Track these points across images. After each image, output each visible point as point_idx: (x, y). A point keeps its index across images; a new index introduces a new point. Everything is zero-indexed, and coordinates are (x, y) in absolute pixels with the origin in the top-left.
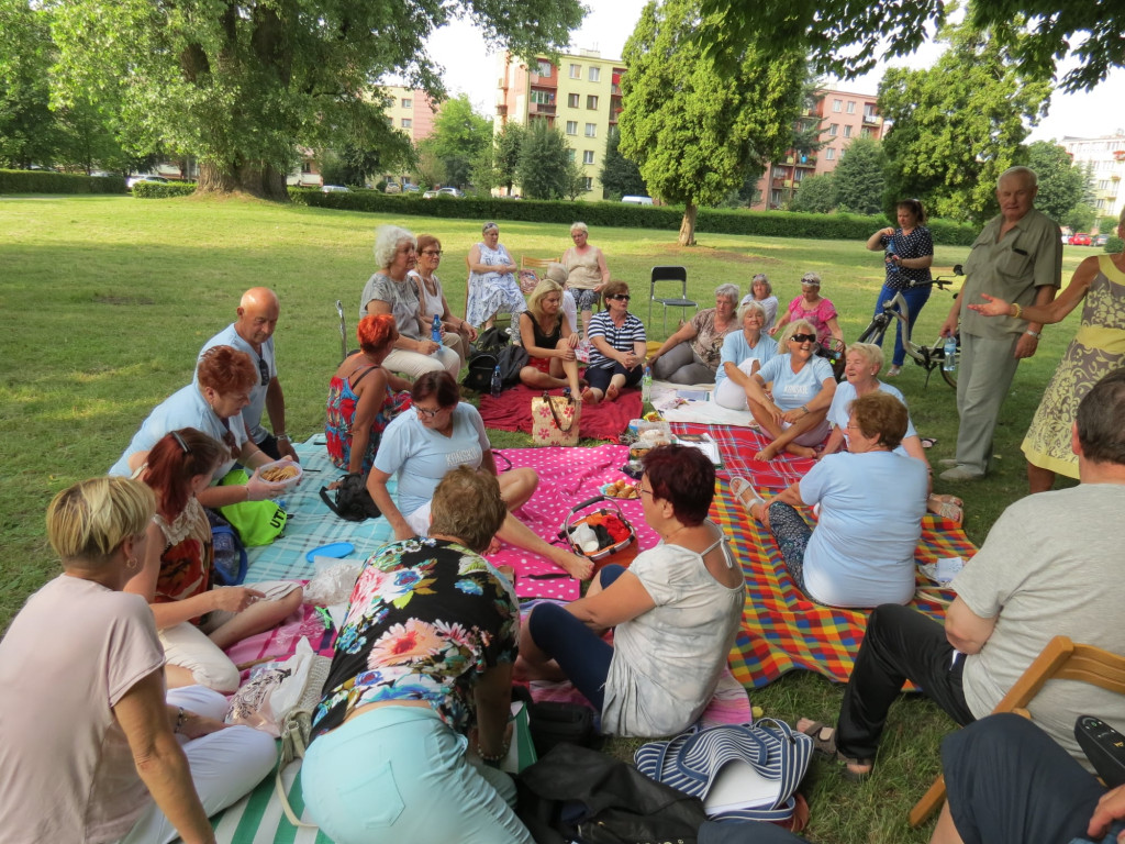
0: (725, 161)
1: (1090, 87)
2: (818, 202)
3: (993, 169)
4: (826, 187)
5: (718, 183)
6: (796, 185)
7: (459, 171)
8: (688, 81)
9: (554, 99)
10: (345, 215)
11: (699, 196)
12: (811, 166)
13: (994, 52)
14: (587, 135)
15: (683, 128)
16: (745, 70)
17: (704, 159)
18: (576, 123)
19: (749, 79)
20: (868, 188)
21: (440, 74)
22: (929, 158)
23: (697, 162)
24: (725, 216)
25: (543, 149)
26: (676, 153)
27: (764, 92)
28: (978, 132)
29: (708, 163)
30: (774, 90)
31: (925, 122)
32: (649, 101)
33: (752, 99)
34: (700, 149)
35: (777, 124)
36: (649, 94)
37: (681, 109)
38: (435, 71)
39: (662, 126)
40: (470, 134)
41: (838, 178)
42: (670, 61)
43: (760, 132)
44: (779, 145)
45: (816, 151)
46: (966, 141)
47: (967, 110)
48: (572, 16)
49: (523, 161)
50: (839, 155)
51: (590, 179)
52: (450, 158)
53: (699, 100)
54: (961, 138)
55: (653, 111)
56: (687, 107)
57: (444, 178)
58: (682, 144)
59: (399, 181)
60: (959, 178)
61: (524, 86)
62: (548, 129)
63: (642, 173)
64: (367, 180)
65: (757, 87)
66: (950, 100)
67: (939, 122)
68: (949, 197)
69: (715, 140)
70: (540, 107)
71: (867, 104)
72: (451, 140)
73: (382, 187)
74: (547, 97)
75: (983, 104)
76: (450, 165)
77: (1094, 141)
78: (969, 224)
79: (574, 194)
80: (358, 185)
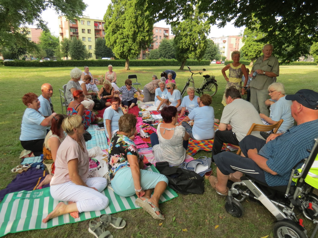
0: (135, 47)
1: (223, 27)
2: (155, 57)
3: (200, 46)
4: (157, 53)
5: (135, 53)
6: (149, 52)
7: (50, 53)
8: (123, 26)
9: (77, 31)
10: (21, 68)
11: (130, 57)
12: (152, 47)
13: (197, 18)
14: (89, 41)
15: (123, 38)
16: (138, 23)
17: (130, 47)
18: (85, 37)
19: (139, 25)
20: (168, 52)
21: (46, 24)
22: (185, 44)
23: (128, 47)
24: (134, 62)
25: (77, 45)
26: (122, 45)
27: (144, 29)
28: (195, 37)
29: (131, 48)
30: (146, 28)
31: (183, 35)
32: (113, 31)
33: (141, 31)
34: (129, 44)
35: (148, 37)
36: (113, 29)
37: (122, 33)
38: (45, 23)
39: (117, 38)
40: (52, 42)
41: (160, 50)
42: (118, 20)
43: (144, 39)
44: (149, 42)
45: (153, 43)
46: (193, 39)
47: (192, 32)
48: (83, 7)
49: (70, 50)
50: (159, 44)
51: (91, 53)
52: (46, 49)
53: (127, 31)
54: (192, 39)
55: (114, 34)
56: (124, 33)
57: (46, 55)
58: (123, 43)
59: (30, 57)
60: (193, 49)
61: (68, 27)
62: (77, 40)
63: (113, 51)
64: (19, 57)
65: (142, 27)
66: (188, 29)
67: (186, 35)
68: (191, 53)
69: (132, 41)
70: (73, 33)
71: (164, 30)
72: (46, 44)
73: (24, 59)
74: (75, 30)
75: (196, 30)
76: (47, 51)
77: (218, 38)
78: (196, 60)
79: (87, 58)
80: (17, 59)
